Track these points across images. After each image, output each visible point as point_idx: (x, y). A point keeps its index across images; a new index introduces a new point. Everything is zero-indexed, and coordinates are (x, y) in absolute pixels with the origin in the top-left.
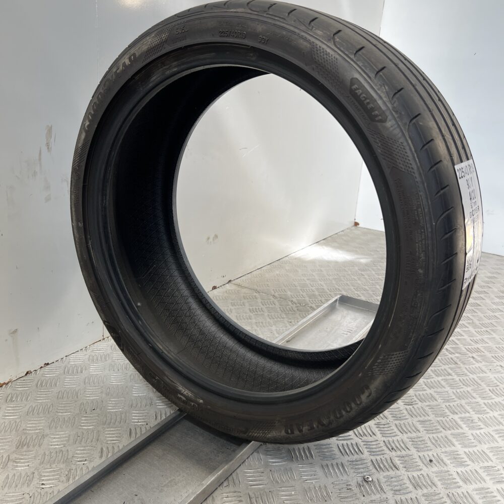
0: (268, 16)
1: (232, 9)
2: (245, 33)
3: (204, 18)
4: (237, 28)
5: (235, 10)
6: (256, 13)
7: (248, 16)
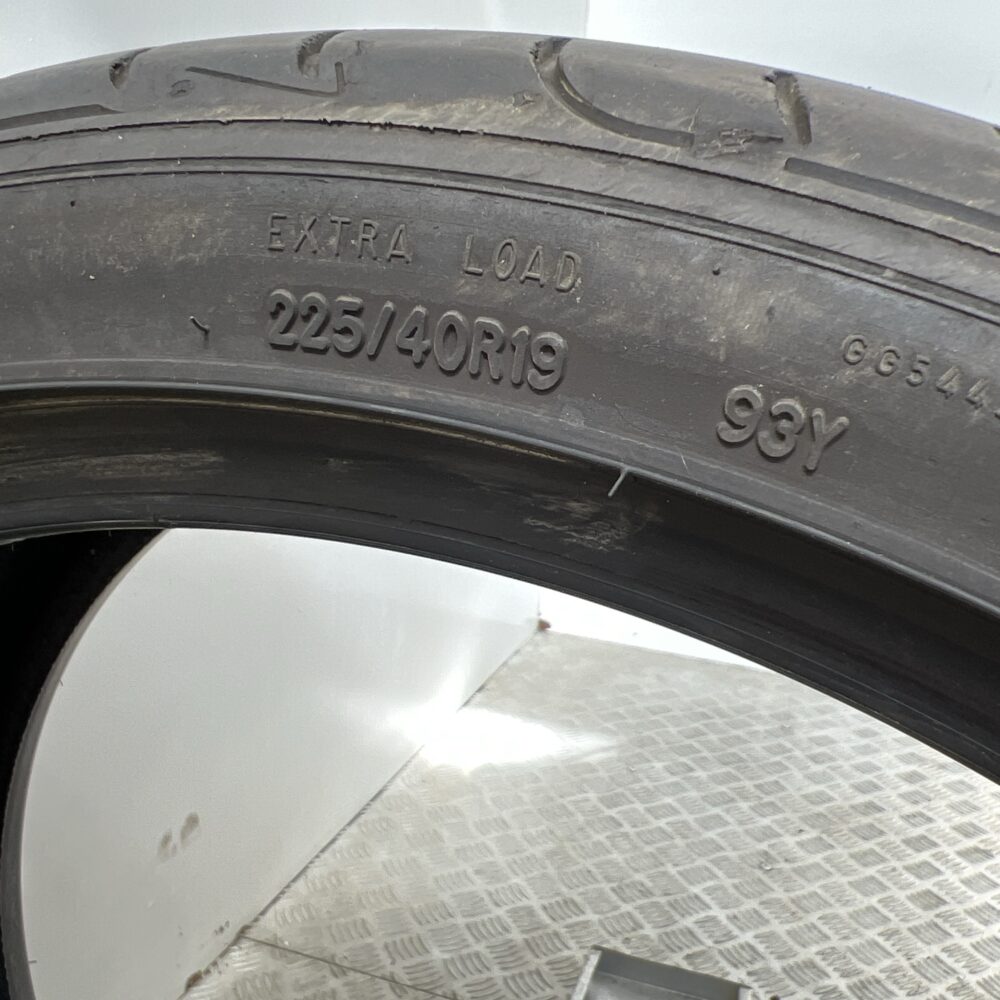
0: (808, 186)
1: (396, 98)
2: (558, 340)
3: (107, 170)
4: (465, 288)
5: (424, 116)
6: (672, 153)
7: (589, 175)
